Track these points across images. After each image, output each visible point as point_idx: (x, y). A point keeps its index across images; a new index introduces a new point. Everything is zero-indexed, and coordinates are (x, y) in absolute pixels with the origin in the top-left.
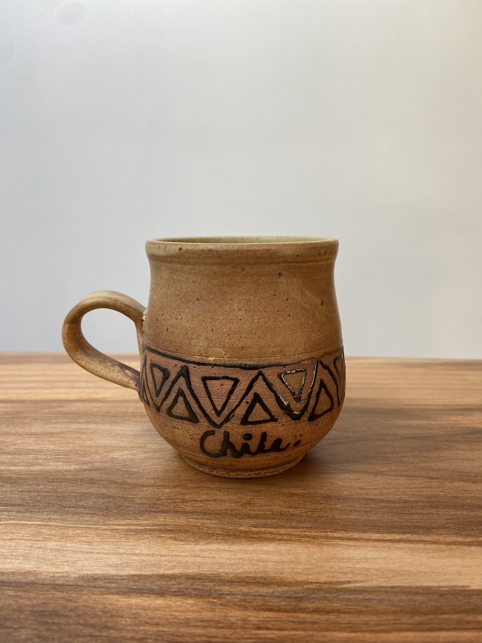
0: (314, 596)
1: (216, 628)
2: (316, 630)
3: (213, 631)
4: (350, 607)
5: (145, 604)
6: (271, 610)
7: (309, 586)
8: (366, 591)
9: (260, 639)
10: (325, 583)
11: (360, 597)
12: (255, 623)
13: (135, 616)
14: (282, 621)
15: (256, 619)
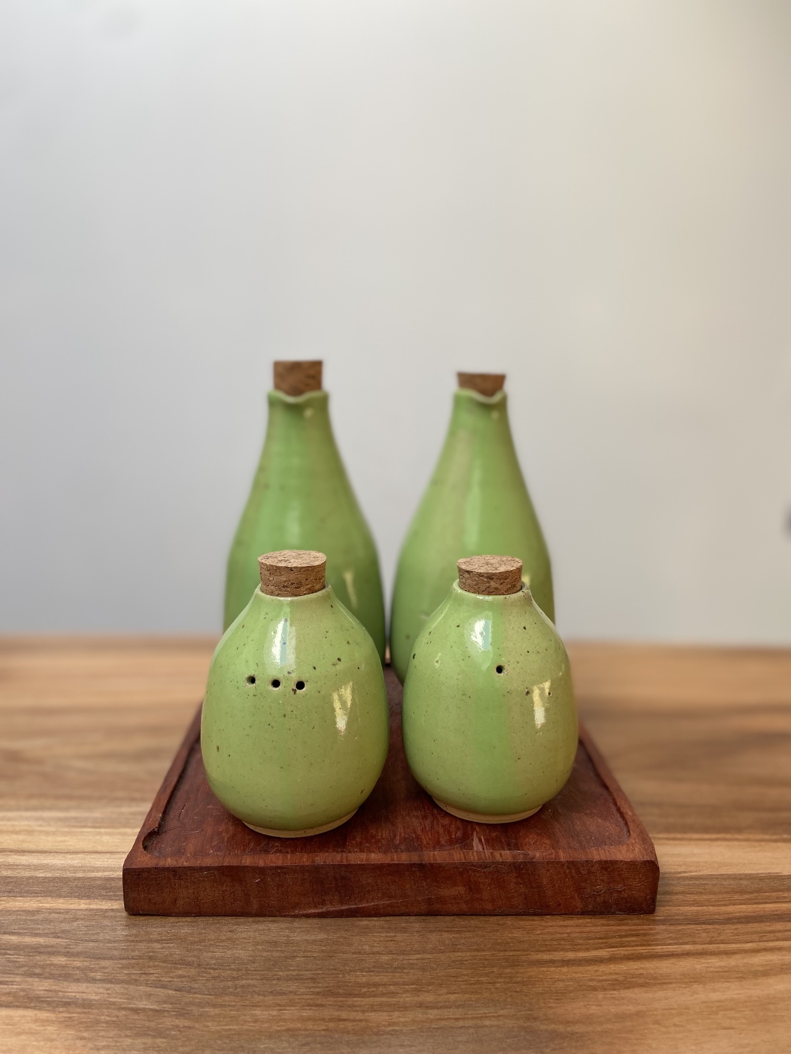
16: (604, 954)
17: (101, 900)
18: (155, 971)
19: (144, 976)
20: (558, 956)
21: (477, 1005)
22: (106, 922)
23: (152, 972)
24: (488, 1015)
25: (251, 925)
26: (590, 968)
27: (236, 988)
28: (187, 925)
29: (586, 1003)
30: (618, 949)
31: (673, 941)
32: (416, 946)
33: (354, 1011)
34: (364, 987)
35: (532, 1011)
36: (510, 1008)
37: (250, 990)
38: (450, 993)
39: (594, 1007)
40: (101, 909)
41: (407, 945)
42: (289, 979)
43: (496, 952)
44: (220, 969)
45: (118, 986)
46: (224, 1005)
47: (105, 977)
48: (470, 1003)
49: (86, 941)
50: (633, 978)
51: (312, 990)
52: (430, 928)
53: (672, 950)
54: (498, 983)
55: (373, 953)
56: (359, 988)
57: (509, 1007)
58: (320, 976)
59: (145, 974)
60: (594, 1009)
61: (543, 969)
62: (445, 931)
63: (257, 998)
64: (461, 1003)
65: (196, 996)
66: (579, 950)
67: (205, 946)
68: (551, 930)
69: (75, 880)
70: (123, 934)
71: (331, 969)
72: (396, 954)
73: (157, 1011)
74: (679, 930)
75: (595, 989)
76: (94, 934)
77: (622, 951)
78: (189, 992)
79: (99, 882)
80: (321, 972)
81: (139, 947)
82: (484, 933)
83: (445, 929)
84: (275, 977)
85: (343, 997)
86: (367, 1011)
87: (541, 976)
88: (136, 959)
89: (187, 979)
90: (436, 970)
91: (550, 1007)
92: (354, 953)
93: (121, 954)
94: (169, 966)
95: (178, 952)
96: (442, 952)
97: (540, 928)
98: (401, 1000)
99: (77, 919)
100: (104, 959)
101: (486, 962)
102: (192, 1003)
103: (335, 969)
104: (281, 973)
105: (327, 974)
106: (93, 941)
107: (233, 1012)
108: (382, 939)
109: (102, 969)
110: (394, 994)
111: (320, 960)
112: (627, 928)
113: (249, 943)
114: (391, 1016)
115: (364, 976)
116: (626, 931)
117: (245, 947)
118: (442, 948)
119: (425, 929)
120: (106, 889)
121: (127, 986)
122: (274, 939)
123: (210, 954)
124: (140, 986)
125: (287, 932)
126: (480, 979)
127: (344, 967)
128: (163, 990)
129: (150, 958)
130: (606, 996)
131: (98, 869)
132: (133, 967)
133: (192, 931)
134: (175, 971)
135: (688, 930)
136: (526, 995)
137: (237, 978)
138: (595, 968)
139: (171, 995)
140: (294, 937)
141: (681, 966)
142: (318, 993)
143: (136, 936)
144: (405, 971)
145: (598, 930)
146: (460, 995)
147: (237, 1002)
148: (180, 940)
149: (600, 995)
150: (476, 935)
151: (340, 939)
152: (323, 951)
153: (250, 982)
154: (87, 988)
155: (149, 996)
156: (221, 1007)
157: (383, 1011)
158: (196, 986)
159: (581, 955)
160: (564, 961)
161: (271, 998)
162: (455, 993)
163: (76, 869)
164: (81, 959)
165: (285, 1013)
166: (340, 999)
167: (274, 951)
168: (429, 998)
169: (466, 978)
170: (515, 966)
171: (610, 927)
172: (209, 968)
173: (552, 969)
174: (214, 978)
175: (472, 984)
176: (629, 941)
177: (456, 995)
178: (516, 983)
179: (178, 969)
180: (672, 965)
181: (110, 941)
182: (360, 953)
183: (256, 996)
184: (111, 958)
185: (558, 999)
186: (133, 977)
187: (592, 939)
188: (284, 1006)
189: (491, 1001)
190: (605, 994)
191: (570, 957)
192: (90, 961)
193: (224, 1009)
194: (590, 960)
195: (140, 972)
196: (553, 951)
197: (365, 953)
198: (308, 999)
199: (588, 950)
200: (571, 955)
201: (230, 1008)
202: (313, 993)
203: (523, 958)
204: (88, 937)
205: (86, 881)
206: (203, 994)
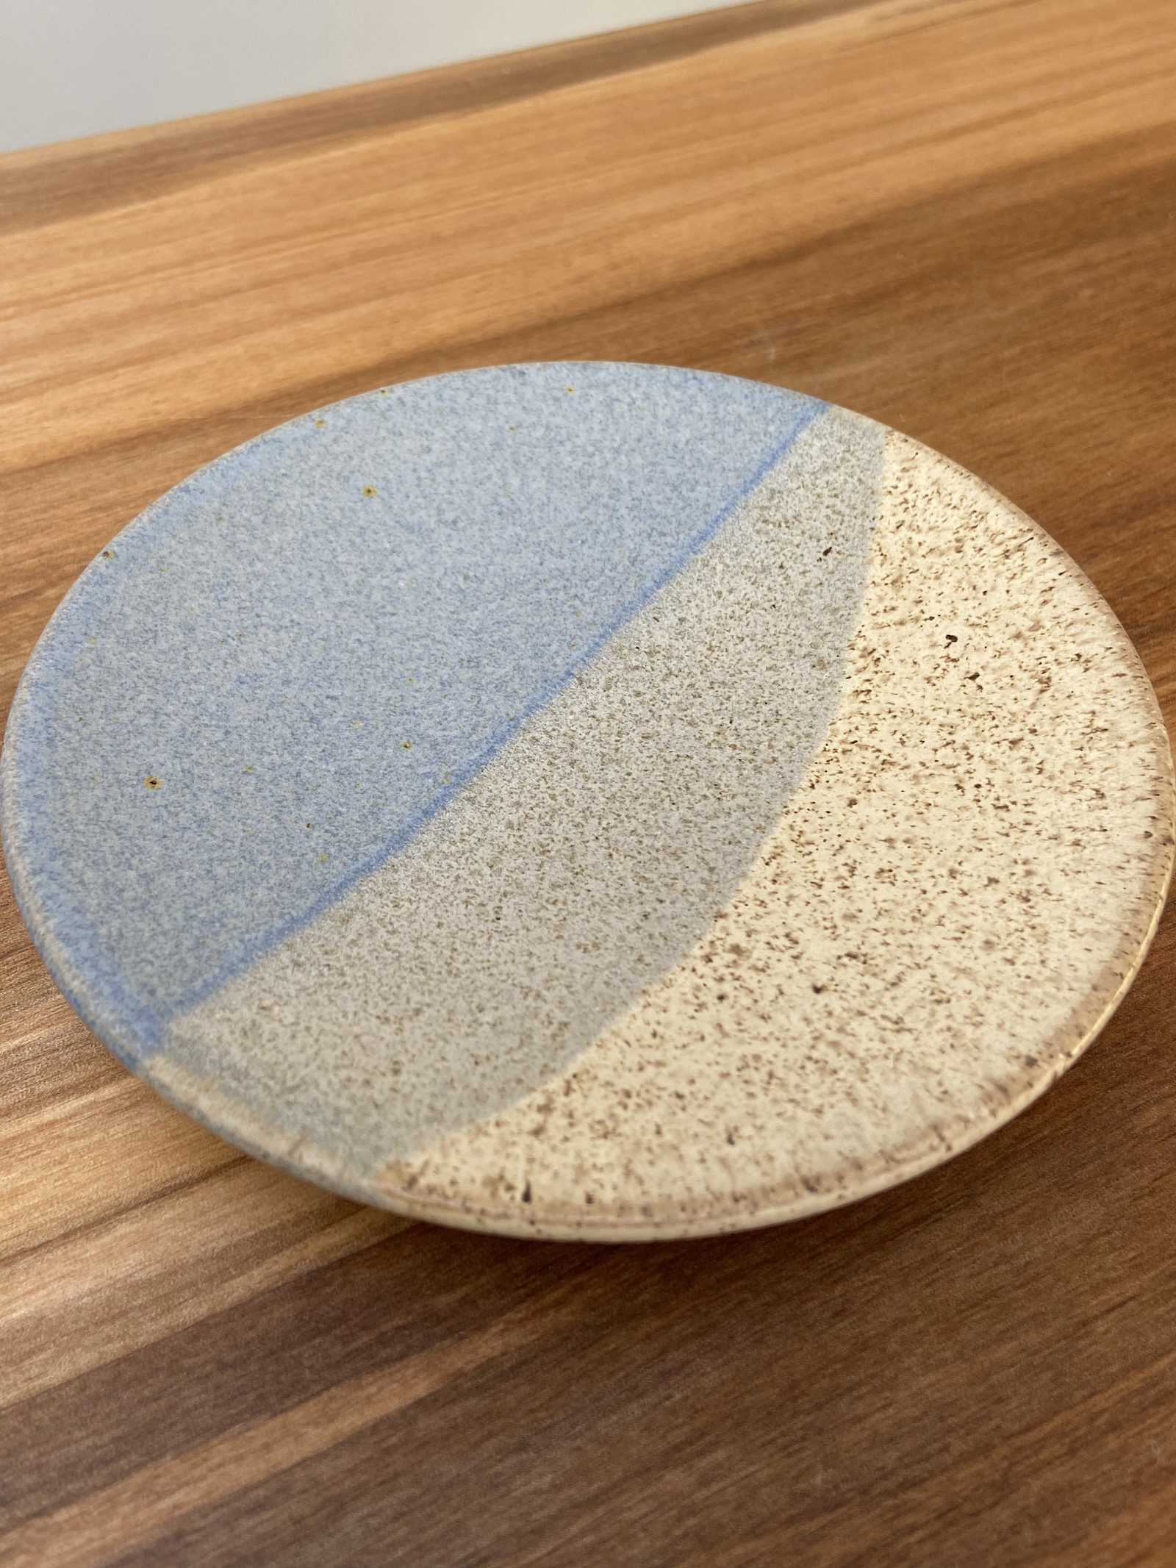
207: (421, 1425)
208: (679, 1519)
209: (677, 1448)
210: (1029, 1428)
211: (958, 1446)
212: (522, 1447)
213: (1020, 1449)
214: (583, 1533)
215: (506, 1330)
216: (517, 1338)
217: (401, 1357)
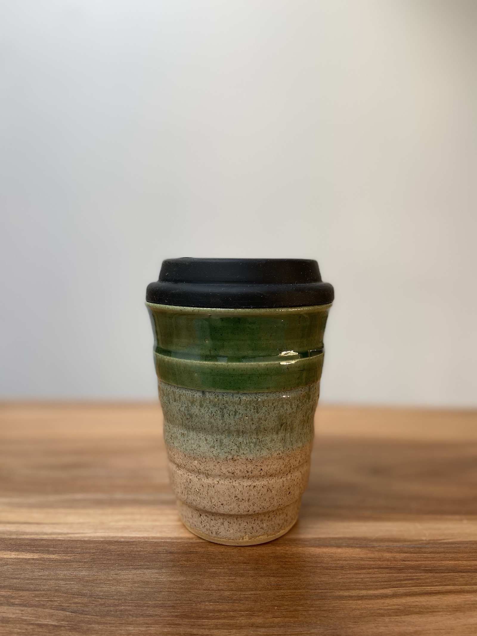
0: (427, 546)
1: (380, 561)
2: (435, 561)
3: (379, 563)
4: (450, 550)
5: (332, 551)
6: (406, 553)
7: (423, 542)
8: (456, 543)
9: (407, 565)
10: (430, 540)
11: (453, 546)
12: (400, 558)
13: (331, 557)
14: (415, 557)
15: (400, 557)
16: (389, 591)
17: (26, 553)
18: (58, 599)
19: (50, 602)
20: (354, 593)
21: (294, 626)
22: (28, 567)
23: (56, 600)
24: (303, 632)
25: (131, 570)
26: (378, 601)
27: (117, 611)
28: (85, 570)
29: (377, 625)
30: (399, 588)
31: (439, 584)
32: (250, 586)
33: (203, 629)
34: (211, 612)
35: (336, 630)
36: (320, 628)
37: (126, 613)
38: (274, 617)
39: (382, 628)
40: (25, 558)
41: (244, 585)
42: (156, 606)
43: (308, 590)
44: (106, 599)
45: (30, 609)
46: (106, 623)
47: (22, 603)
48: (289, 624)
49: (12, 578)
50: (410, 608)
51: (172, 614)
52: (261, 574)
53: (438, 589)
54: (311, 611)
55: (219, 590)
56: (207, 613)
57: (318, 627)
58: (179, 605)
59: (51, 601)
60: (382, 629)
61: (343, 602)
62: (272, 576)
63: (131, 619)
64: (283, 624)
65: (86, 616)
66: (370, 589)
67: (97, 583)
68: (349, 576)
69: (10, 540)
70: (38, 575)
71: (187, 600)
72: (236, 591)
73: (56, 626)
74: (443, 576)
75: (383, 615)
76: (18, 574)
77: (401, 590)
78: (82, 614)
79: (27, 542)
80: (180, 602)
81: (49, 583)
82: (300, 578)
83: (272, 575)
84: (146, 605)
85: (195, 619)
86: (213, 629)
87: (342, 607)
88: (46, 591)
89: (81, 605)
90: (265, 602)
91: (350, 628)
92: (204, 590)
93: (35, 588)
94: (69, 596)
95: (76, 587)
96: (269, 590)
97: (341, 575)
98: (238, 621)
99: (8, 564)
100: (23, 590)
101: (302, 597)
102: (83, 621)
103: (190, 600)
104: (150, 602)
105: (184, 603)
106: (16, 579)
107: (113, 628)
108: (225, 581)
109: (20, 597)
110: (233, 617)
111: (179, 594)
112: (405, 575)
113: (129, 582)
114: (230, 632)
115: (211, 605)
116: (404, 577)
117: (125, 585)
118: (270, 587)
119: (257, 575)
120: (31, 546)
121: (36, 609)
122: (147, 580)
123: (99, 589)
124: (46, 609)
125: (157, 576)
126: (297, 608)
127: (197, 599)
128: (62, 612)
129: (56, 590)
130: (391, 620)
131: (27, 534)
132: (43, 596)
133: (88, 574)
134: (73, 599)
135: (449, 576)
136: (331, 619)
137: (118, 606)
138: (382, 601)
139: (68, 615)
140: (161, 578)
141: (445, 600)
142: (177, 616)
143: (48, 576)
144: (241, 602)
145: (384, 576)
146: (282, 619)
147: (116, 621)
148: (79, 580)
149: (387, 619)
150: (294, 579)
151: (195, 581)
152: (182, 588)
153: (127, 608)
154: (7, 609)
155: (52, 616)
156: (103, 624)
157: (224, 629)
158: (87, 610)
159: (371, 592)
160: (359, 596)
161: (142, 618)
162: (279, 617)
163: (11, 533)
164: (6, 590)
165: (150, 629)
166: (192, 620)
167: (146, 587)
168: (259, 620)
169: (287, 607)
170: (323, 599)
171: (392, 574)
172: (98, 598)
173: (351, 602)
174: (101, 605)
175: (291, 611)
176: (407, 584)
177: (279, 619)
178: (324, 611)
179: (75, 598)
180: (439, 599)
181: (28, 579)
182: (209, 590)
183: (130, 617)
184: (28, 590)
185: (355, 622)
186: (42, 603)
187: (380, 582)
188: (151, 624)
189: (305, 623)
190: (389, 619)
191: (363, 594)
192: (12, 591)
193: (106, 625)
194: (378, 596)
195: (47, 599)
196: (351, 590)
197: (213, 590)
198: (169, 620)
199: (376, 589)
200: (364, 593)
201: (110, 625)
202: (173, 616)
203: (329, 594)
204: (13, 576)
205: (18, 541)
206: (92, 615)
207: (30, 561)
208: (57, 587)
209: (66, 579)
210: (132, 600)
211: (115, 597)
212: (42, 569)
213: (127, 602)
214: (39, 582)
215: (57, 556)
216: (57, 557)
217: (37, 553)
